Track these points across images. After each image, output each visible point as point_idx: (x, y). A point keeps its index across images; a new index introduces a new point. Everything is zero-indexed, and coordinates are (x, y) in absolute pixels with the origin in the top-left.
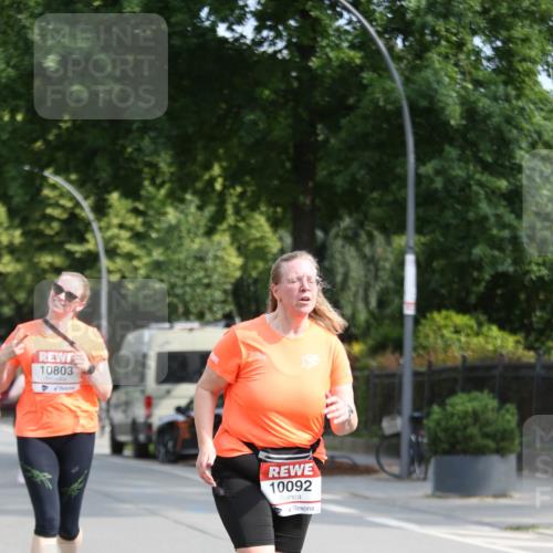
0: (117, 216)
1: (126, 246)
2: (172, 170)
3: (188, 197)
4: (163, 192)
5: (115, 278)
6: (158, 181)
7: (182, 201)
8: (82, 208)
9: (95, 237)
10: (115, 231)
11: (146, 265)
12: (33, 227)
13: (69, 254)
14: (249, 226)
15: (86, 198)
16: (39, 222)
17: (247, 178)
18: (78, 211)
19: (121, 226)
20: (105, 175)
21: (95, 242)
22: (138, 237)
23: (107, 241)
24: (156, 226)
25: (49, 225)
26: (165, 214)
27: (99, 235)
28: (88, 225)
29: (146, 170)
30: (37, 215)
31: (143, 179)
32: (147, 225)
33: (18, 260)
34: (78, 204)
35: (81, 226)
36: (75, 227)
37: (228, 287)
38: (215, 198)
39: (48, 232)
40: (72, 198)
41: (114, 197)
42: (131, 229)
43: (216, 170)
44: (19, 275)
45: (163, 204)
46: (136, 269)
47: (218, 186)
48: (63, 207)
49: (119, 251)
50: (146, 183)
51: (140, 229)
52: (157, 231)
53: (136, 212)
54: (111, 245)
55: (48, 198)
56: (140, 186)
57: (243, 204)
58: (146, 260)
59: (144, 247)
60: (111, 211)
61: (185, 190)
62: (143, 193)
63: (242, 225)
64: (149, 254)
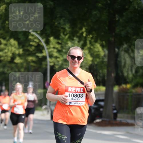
0: (52, 45)
1: (56, 54)
2: (70, 30)
3: (75, 38)
4: (67, 37)
5: (52, 64)
6: (65, 33)
7: (73, 40)
8: (41, 42)
9: (45, 51)
10: (52, 49)
11: (62, 60)
12: (26, 48)
13: (37, 57)
14: (94, 47)
15: (43, 39)
16: (28, 46)
17: (94, 32)
18: (40, 43)
19: (54, 48)
20: (48, 32)
21: (45, 53)
22: (59, 51)
23: (49, 53)
24: (64, 48)
25: (31, 47)
26: (67, 44)
27: (47, 51)
28: (43, 48)
29: (62, 30)
30: (27, 44)
31: (60, 33)
32: (62, 47)
33: (21, 59)
34: (40, 41)
35: (41, 48)
36: (39, 48)
37: (87, 67)
38: (83, 39)
39: (31, 50)
40: (38, 39)
41: (52, 39)
42: (57, 49)
43: (84, 30)
44: (22, 64)
45: (67, 40)
46: (58, 61)
47: (84, 35)
48: (35, 42)
49: (53, 56)
50: (62, 34)
51: (60, 48)
52: (65, 49)
53: (58, 43)
54: (51, 54)
55: (30, 39)
56: (60, 35)
57: (93, 41)
58: (62, 58)
59: (61, 54)
60: (50, 43)
61: (74, 36)
62: (61, 37)
63: (92, 47)
64: (63, 56)
